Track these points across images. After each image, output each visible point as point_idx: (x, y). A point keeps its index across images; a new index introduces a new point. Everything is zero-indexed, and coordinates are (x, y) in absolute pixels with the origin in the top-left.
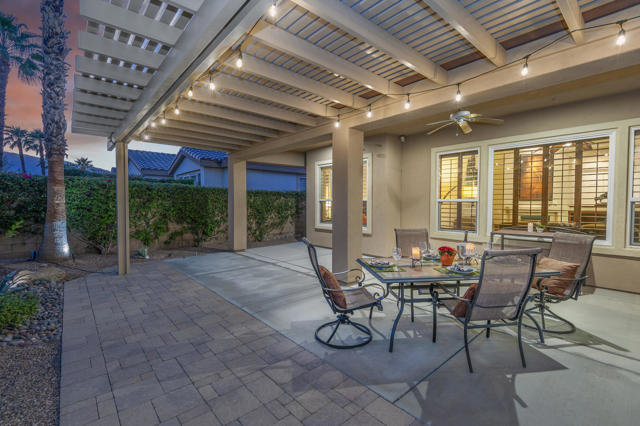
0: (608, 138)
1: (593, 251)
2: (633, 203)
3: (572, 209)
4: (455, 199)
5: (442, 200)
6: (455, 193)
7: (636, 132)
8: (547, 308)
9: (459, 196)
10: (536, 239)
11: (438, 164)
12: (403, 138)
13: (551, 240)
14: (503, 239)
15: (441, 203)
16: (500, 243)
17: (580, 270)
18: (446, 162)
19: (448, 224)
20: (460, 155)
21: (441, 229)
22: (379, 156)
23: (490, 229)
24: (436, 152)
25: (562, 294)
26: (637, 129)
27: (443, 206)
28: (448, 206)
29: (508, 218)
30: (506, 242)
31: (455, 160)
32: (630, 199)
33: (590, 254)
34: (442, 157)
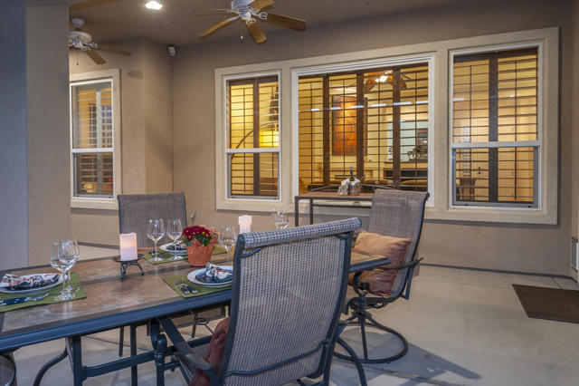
0: (426, 64)
1: (425, 217)
2: (454, 150)
3: (391, 166)
4: (250, 149)
5: (233, 150)
6: (250, 139)
7: (455, 57)
8: (369, 317)
9: (256, 144)
10: (351, 203)
11: (226, 94)
12: (172, 50)
13: (369, 204)
14: (312, 205)
15: (232, 156)
16: (308, 212)
17: (411, 249)
18: (237, 91)
19: (242, 187)
20: (255, 82)
21: (232, 194)
22: (132, 74)
23: (296, 192)
24: (222, 75)
25: (388, 292)
26: (456, 53)
27: (235, 160)
28: (241, 160)
29: (318, 177)
30: (316, 211)
31: (249, 89)
32: (453, 145)
33: (422, 220)
34: (231, 83)
